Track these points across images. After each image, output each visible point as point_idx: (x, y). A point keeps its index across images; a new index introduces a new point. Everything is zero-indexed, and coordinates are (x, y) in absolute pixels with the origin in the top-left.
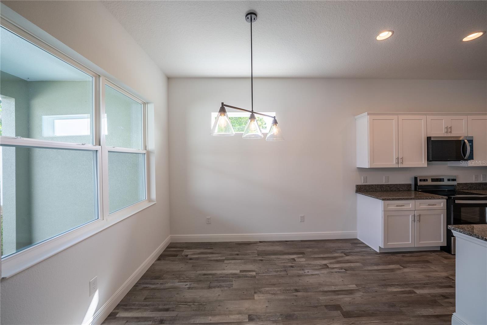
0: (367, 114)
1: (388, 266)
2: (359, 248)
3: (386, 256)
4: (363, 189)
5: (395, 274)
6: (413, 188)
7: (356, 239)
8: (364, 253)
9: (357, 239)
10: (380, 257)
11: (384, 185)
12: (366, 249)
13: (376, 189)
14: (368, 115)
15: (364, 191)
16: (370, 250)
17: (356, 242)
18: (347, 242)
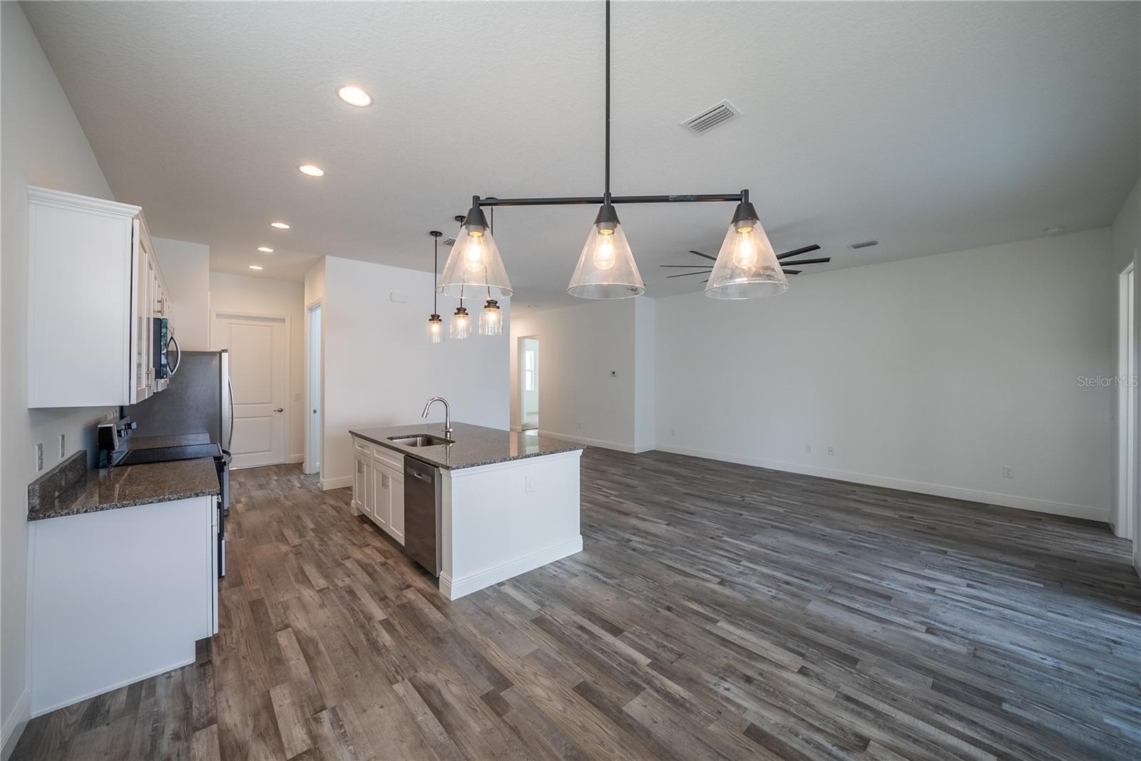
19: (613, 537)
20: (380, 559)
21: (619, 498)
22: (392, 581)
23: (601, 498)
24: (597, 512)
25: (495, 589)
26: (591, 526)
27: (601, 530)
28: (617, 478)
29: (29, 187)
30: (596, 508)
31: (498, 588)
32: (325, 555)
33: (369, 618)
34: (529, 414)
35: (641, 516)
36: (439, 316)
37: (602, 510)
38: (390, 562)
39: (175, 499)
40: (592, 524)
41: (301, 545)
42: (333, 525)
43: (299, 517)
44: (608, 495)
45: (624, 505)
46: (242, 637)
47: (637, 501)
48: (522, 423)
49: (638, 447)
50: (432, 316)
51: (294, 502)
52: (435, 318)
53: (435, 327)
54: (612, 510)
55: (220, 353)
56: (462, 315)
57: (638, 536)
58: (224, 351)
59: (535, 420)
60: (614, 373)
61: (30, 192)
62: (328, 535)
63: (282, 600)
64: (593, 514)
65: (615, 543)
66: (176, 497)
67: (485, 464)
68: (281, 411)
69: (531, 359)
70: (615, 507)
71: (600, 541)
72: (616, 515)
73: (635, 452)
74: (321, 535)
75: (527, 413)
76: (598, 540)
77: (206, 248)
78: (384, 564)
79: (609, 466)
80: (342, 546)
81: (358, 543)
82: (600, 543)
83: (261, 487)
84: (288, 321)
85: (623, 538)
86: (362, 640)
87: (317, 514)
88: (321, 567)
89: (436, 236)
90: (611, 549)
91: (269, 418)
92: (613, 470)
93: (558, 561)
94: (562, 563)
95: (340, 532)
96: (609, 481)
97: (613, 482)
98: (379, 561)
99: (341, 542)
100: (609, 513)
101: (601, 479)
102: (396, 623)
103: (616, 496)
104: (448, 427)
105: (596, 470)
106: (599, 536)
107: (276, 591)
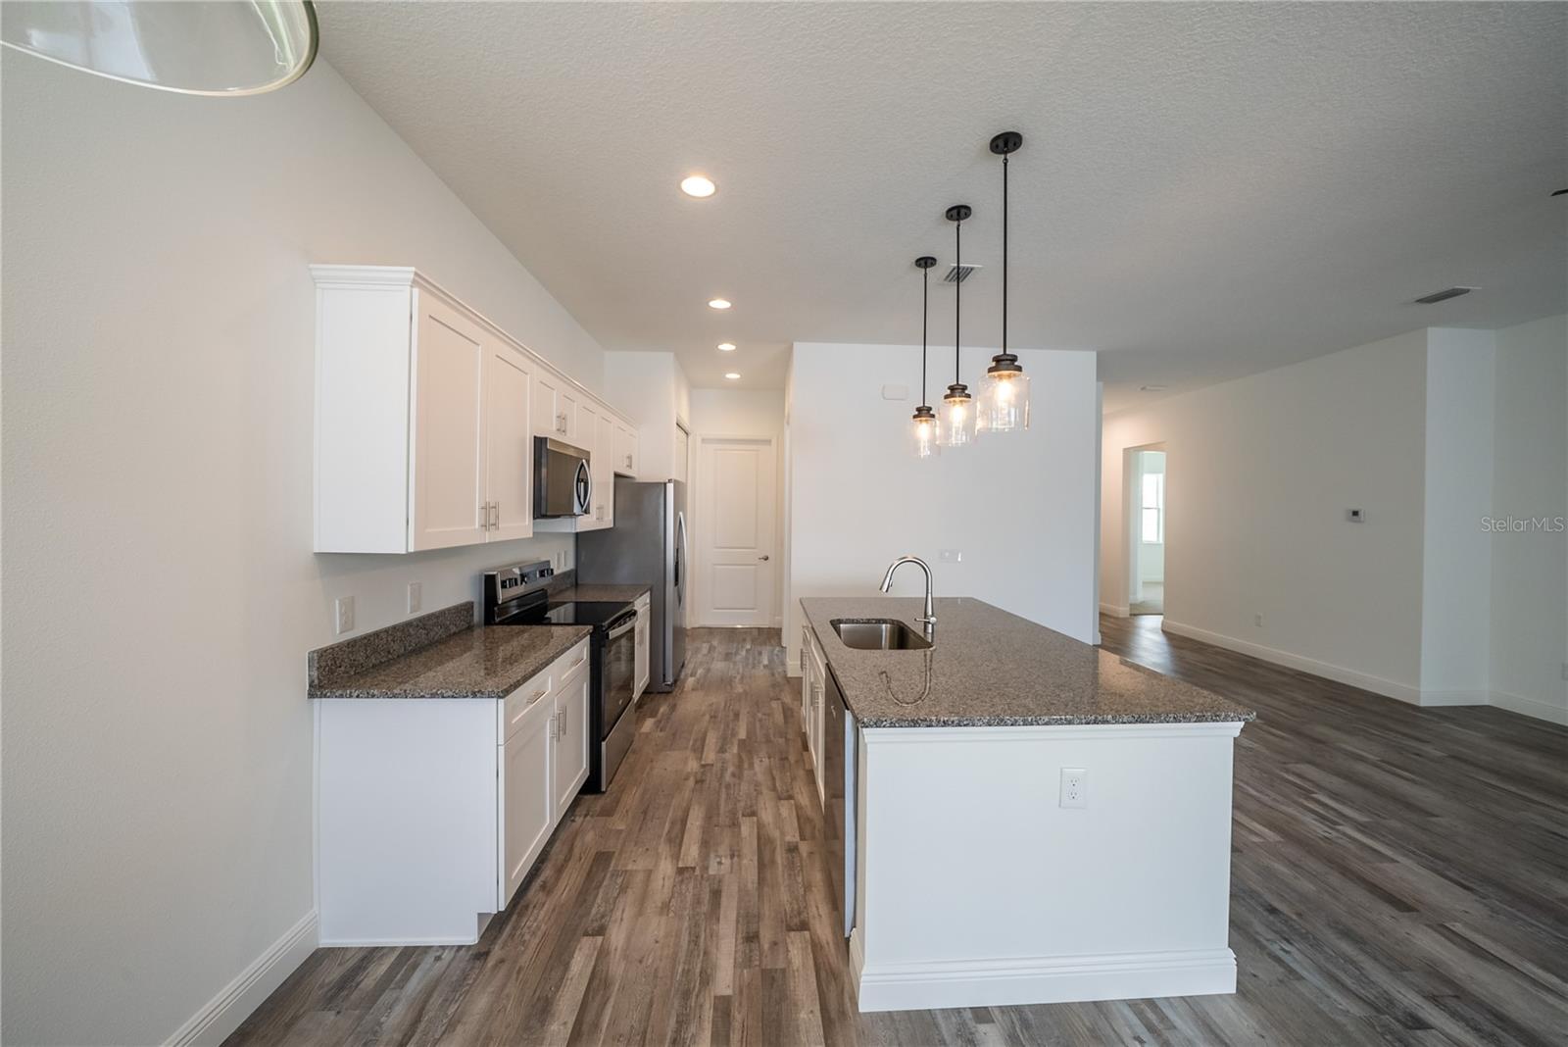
0: (412, 276)
1: (570, 974)
2: (387, 997)
3: (512, 936)
4: (343, 668)
5: (622, 988)
6: (478, 614)
7: (320, 957)
8: (436, 1000)
9: (318, 951)
10: (502, 961)
11: (409, 624)
12: (418, 975)
13: (389, 652)
14: (414, 283)
15: (350, 677)
16: (438, 958)
17: (333, 973)
18: (295, 1019)
19: (1349, 982)
20: (792, 836)
21: (1372, 837)
22: (785, 897)
23: (1309, 819)
24: (1294, 865)
25: (964, 1024)
26: (1273, 910)
27: (1304, 937)
28: (1360, 767)
29: (311, 266)
30: (1291, 851)
31: (971, 1024)
32: (728, 794)
33: (706, 979)
34: (1146, 584)
35: (1458, 927)
36: (930, 409)
37: (1312, 864)
38: (804, 848)
39: (449, 697)
40: (1277, 904)
41: (712, 765)
42: (768, 741)
43: (737, 715)
44: (1330, 815)
45: (1386, 865)
46: (546, 924)
47: (1440, 865)
48: (1132, 599)
49: (1432, 690)
50: (919, 410)
51: (747, 687)
52: (924, 412)
53: (923, 430)
54: (1346, 871)
55: (665, 484)
56: (957, 399)
57: (1454, 1014)
58: (670, 481)
59: (1157, 596)
60: (1355, 513)
61: (314, 273)
62: (752, 758)
63: (629, 867)
64: (1280, 868)
65: (1357, 1010)
66: (450, 693)
67: (945, 724)
68: (766, 559)
69: (1152, 488)
70: (1356, 866)
71: (1300, 978)
72: (1358, 895)
73: (1423, 703)
74: (744, 756)
75: (1144, 583)
76: (1291, 971)
77: (668, 358)
78: (792, 849)
79: (1337, 728)
80: (757, 785)
81: (779, 789)
82: (1297, 984)
83: (728, 657)
84: (774, 441)
85: (1391, 1001)
86: (666, 1035)
87: (760, 715)
88: (710, 818)
89: (926, 267)
90: (1337, 1027)
91: (753, 567)
92: (1352, 744)
93: (1151, 1003)
94: (1164, 1018)
95: (769, 758)
96: (1338, 774)
97: (1348, 777)
98: (788, 838)
99: (760, 777)
100: (1335, 879)
101: (1310, 762)
102: (738, 1017)
103: (1361, 827)
104: (930, 613)
105: (1299, 734)
106: (1296, 956)
107: (636, 844)
